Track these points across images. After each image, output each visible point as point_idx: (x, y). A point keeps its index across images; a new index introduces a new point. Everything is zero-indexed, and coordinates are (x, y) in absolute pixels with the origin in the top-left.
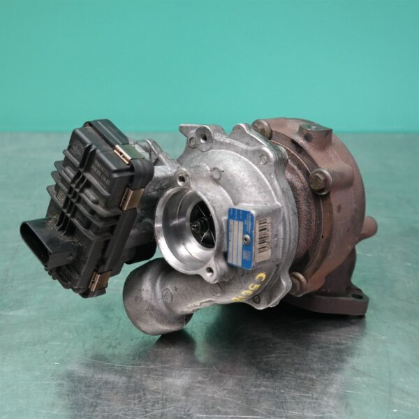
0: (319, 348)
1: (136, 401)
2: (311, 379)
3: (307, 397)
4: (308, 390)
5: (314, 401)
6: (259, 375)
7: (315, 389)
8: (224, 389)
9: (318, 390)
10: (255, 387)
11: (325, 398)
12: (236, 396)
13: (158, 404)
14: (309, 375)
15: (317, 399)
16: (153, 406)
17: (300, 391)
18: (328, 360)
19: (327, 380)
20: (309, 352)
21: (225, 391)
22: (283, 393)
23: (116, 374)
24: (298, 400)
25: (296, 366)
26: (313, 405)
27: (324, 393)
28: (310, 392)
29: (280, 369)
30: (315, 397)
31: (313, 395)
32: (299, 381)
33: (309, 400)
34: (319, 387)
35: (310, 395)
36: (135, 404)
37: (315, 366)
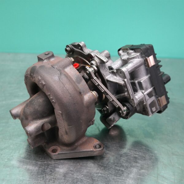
0: (126, 156)
1: (42, 179)
2: (122, 171)
3: (120, 179)
4: (121, 175)
5: (123, 181)
6: (98, 168)
7: (124, 175)
8: (82, 174)
9: (125, 176)
10: (96, 173)
11: (128, 180)
12: (87, 178)
13: (51, 180)
14: (121, 169)
15: (124, 180)
16: (49, 181)
17: (116, 176)
18: (130, 162)
19: (129, 171)
20: (122, 158)
21: (83, 175)
22: (109, 177)
23: (33, 166)
24: (116, 180)
25: (115, 164)
26: (122, 183)
27: (127, 177)
28: (121, 177)
29: (108, 165)
30: (123, 179)
31: (122, 178)
32: (116, 171)
33: (120, 181)
34: (125, 174)
35: (121, 178)
36: (41, 180)
37: (124, 164)
